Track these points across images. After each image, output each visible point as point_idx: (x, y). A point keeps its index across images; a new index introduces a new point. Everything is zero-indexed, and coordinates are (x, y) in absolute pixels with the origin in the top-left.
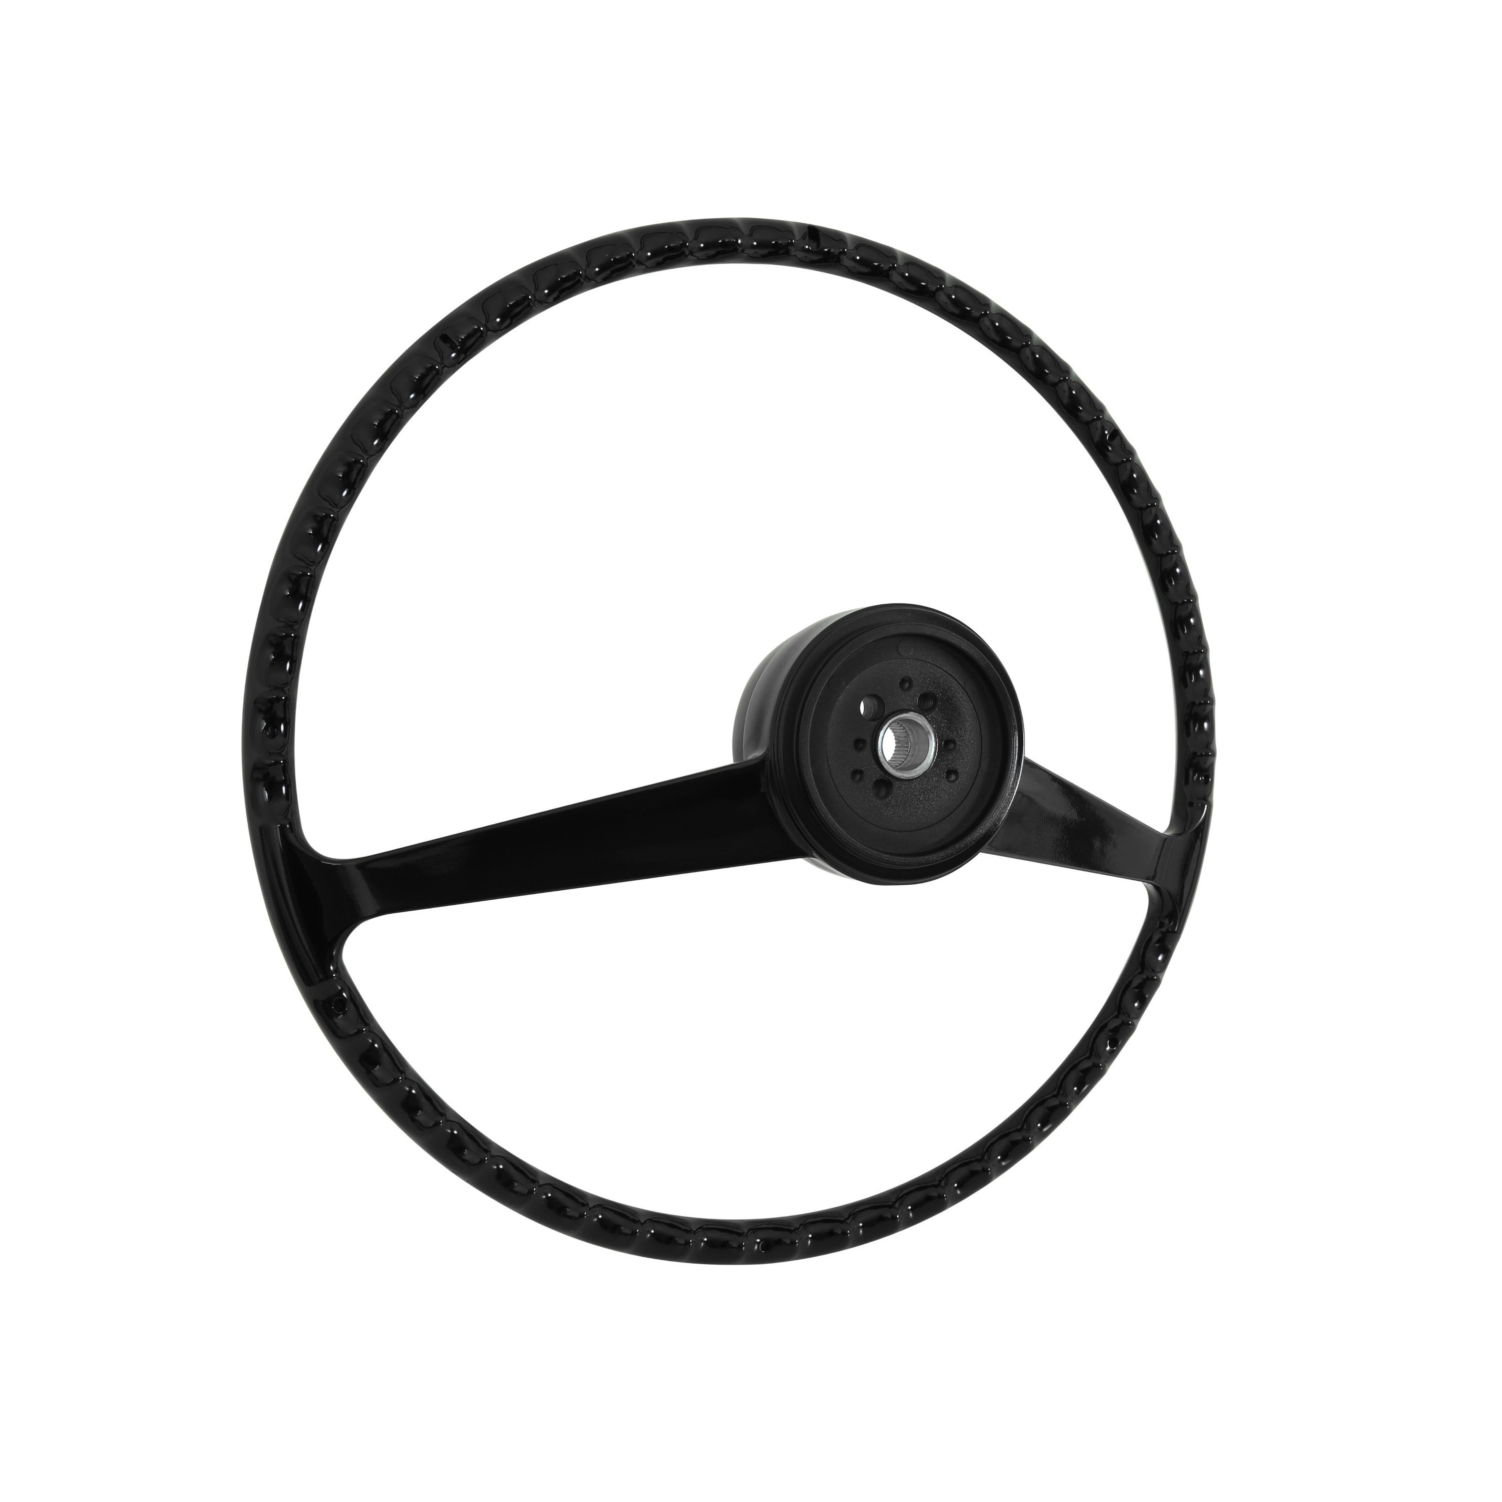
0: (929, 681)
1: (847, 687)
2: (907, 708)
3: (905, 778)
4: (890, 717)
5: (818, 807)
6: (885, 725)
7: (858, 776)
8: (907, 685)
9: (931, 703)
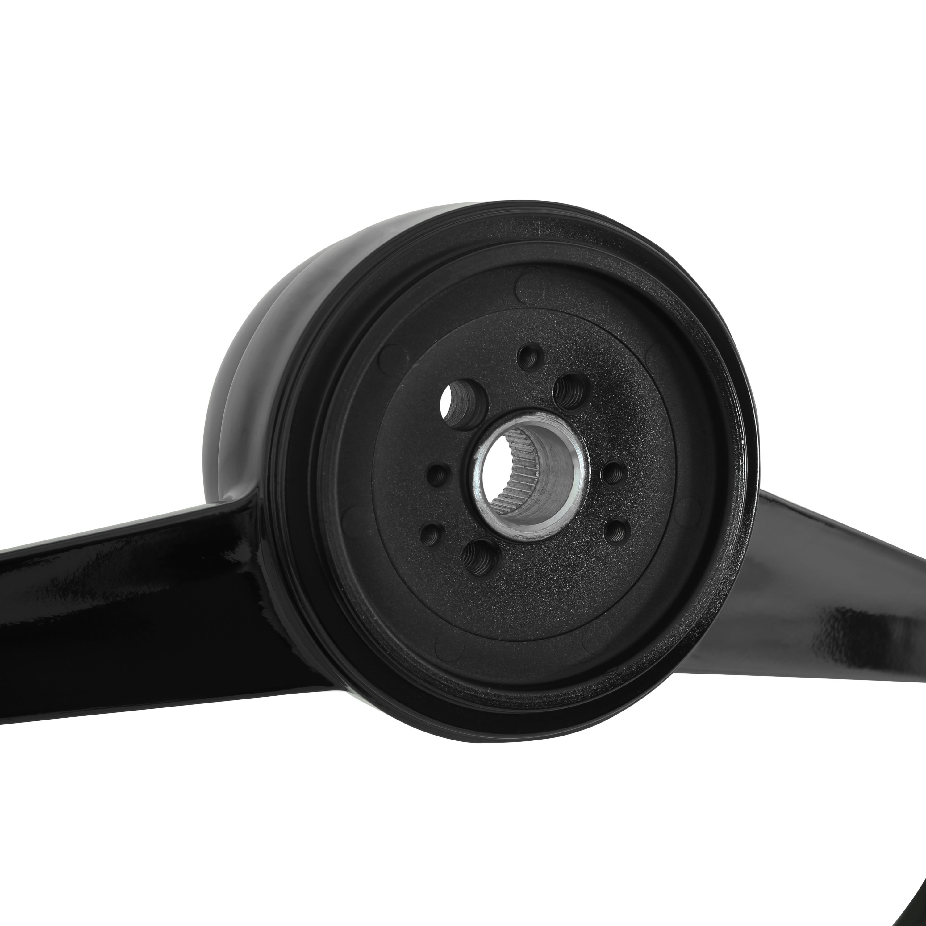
0: (576, 351)
1: (415, 365)
2: (532, 404)
3: (525, 540)
4: (498, 422)
5: (353, 601)
6: (487, 438)
7: (435, 536)
8: (533, 359)
9: (579, 393)
